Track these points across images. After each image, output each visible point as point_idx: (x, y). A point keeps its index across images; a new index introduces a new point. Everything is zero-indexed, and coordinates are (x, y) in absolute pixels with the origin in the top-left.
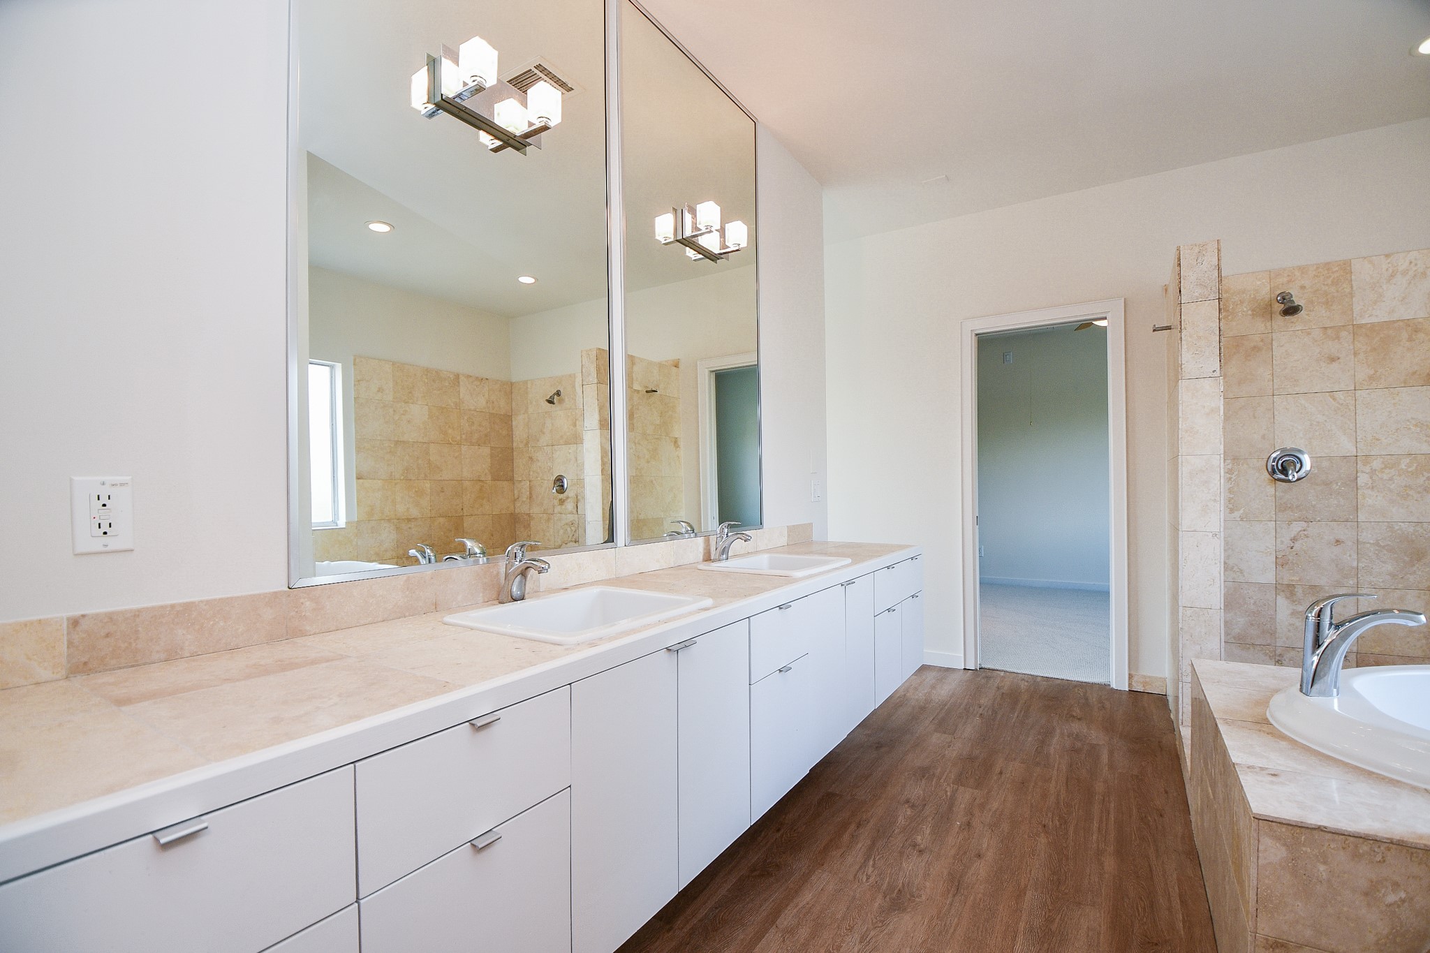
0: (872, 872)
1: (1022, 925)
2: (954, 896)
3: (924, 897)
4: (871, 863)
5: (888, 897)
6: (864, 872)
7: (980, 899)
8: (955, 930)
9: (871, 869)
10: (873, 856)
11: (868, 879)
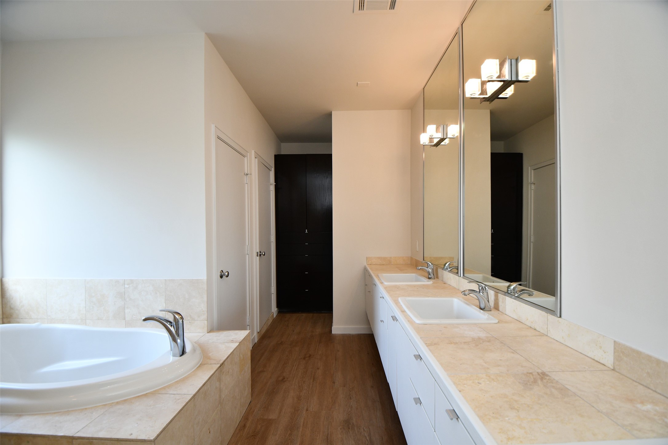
0: (364, 434)
1: (301, 430)
2: (328, 434)
3: (339, 429)
4: (368, 438)
5: (352, 424)
6: (367, 432)
7: (317, 436)
8: (324, 419)
9: (366, 435)
10: (369, 442)
11: (364, 429)
